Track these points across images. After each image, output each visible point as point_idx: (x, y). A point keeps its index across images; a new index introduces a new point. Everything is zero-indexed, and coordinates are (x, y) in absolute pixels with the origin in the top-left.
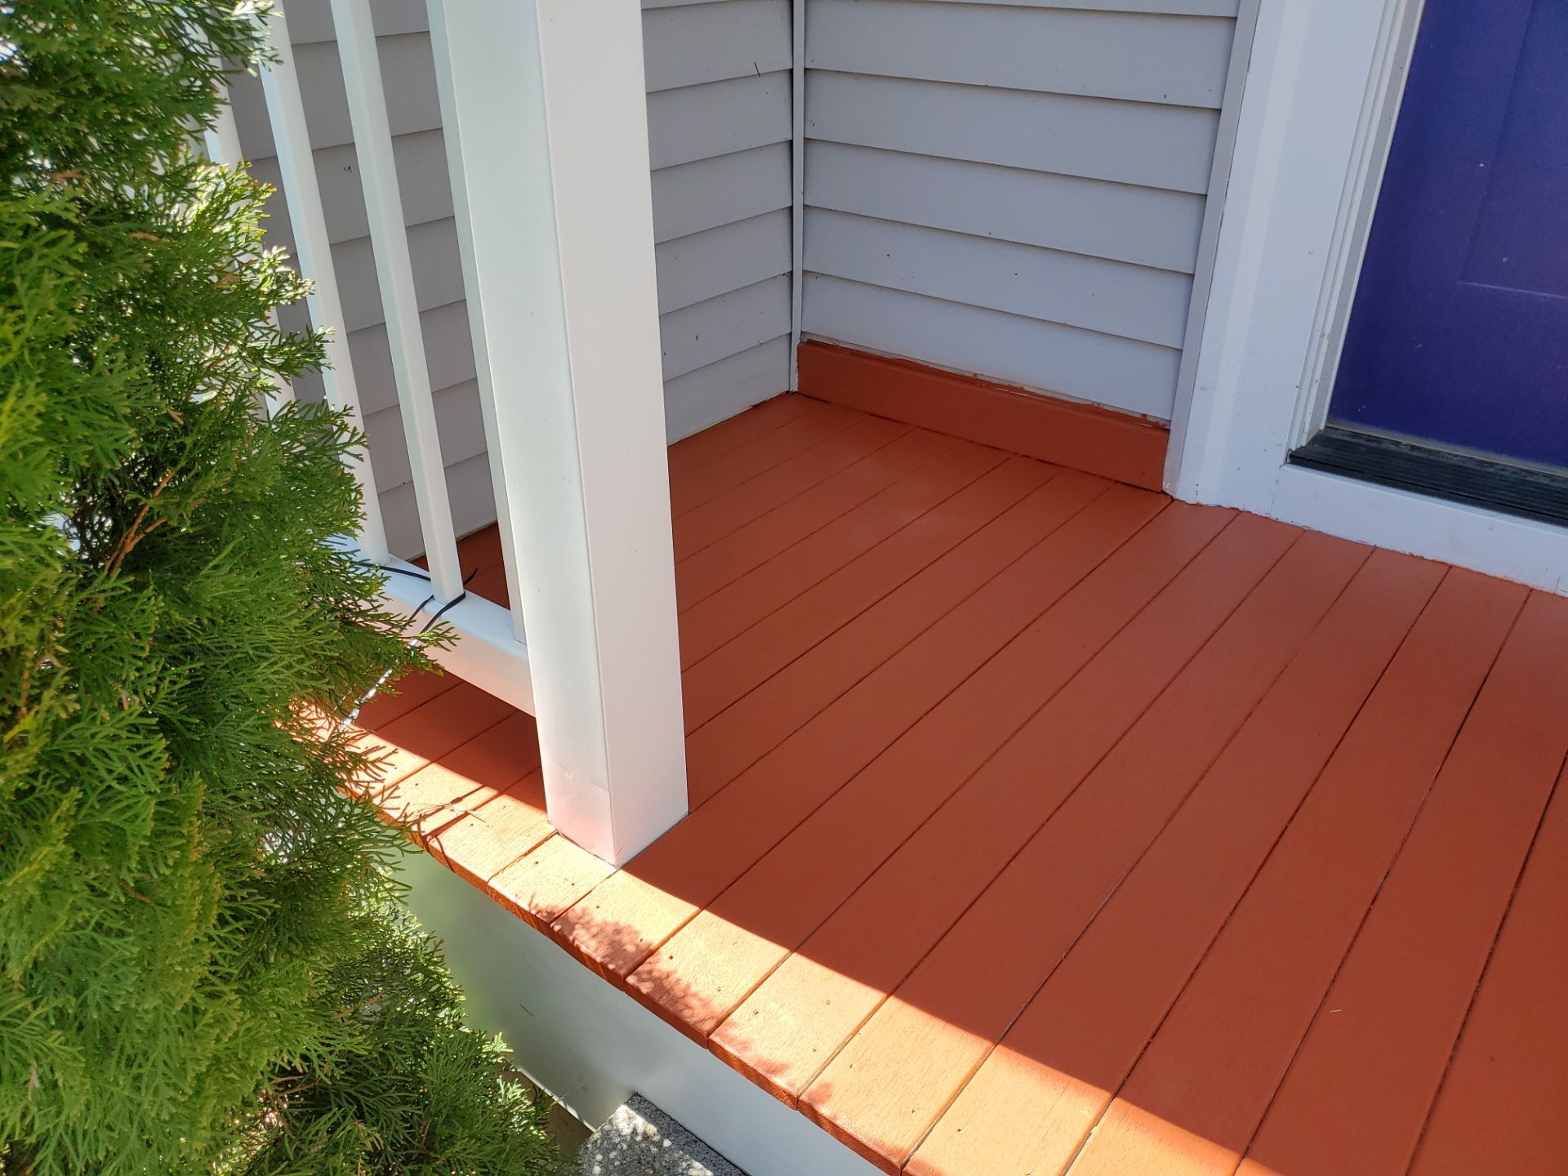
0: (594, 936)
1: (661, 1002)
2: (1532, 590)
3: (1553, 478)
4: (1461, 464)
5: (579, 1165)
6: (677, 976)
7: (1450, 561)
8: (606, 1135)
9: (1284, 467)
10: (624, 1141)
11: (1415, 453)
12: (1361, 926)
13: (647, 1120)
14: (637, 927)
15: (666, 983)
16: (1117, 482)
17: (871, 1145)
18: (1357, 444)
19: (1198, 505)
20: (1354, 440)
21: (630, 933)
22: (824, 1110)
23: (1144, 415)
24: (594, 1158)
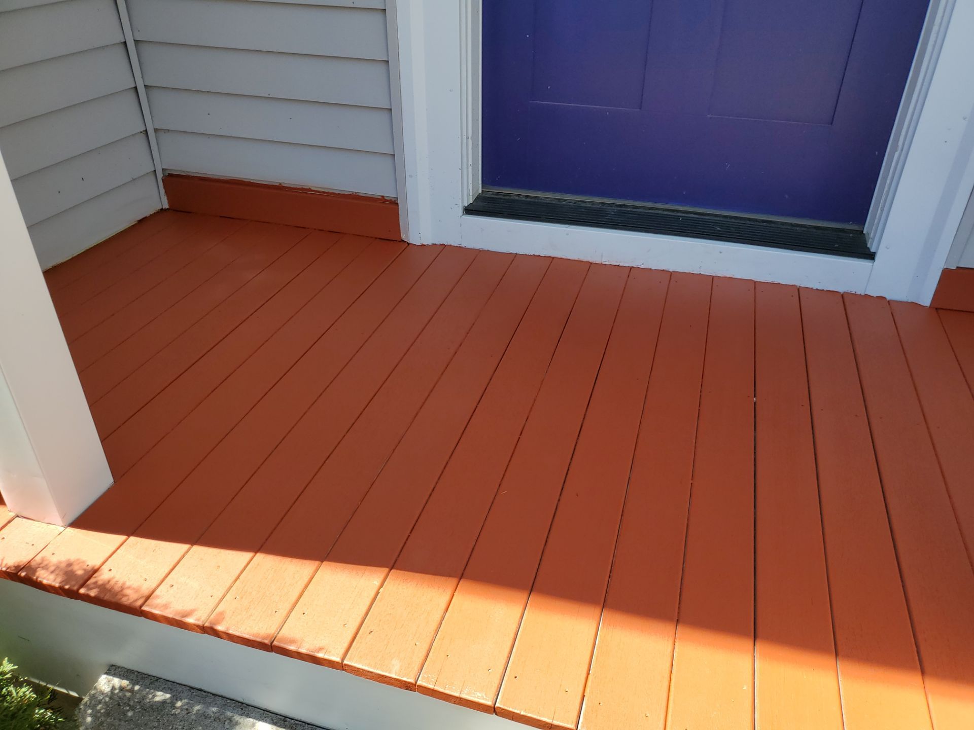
0: (52, 572)
1: (106, 598)
2: (591, 263)
3: (592, 203)
4: (550, 202)
5: (76, 720)
6: (115, 580)
7: (553, 255)
8: (93, 697)
9: (463, 217)
10: (106, 696)
11: (528, 200)
12: (515, 448)
13: (121, 678)
14: (84, 558)
15: (108, 586)
16: (376, 238)
17: (252, 638)
18: (499, 198)
19: (423, 246)
21: (79, 564)
22: (220, 628)
23: (383, 196)
24: (86, 713)
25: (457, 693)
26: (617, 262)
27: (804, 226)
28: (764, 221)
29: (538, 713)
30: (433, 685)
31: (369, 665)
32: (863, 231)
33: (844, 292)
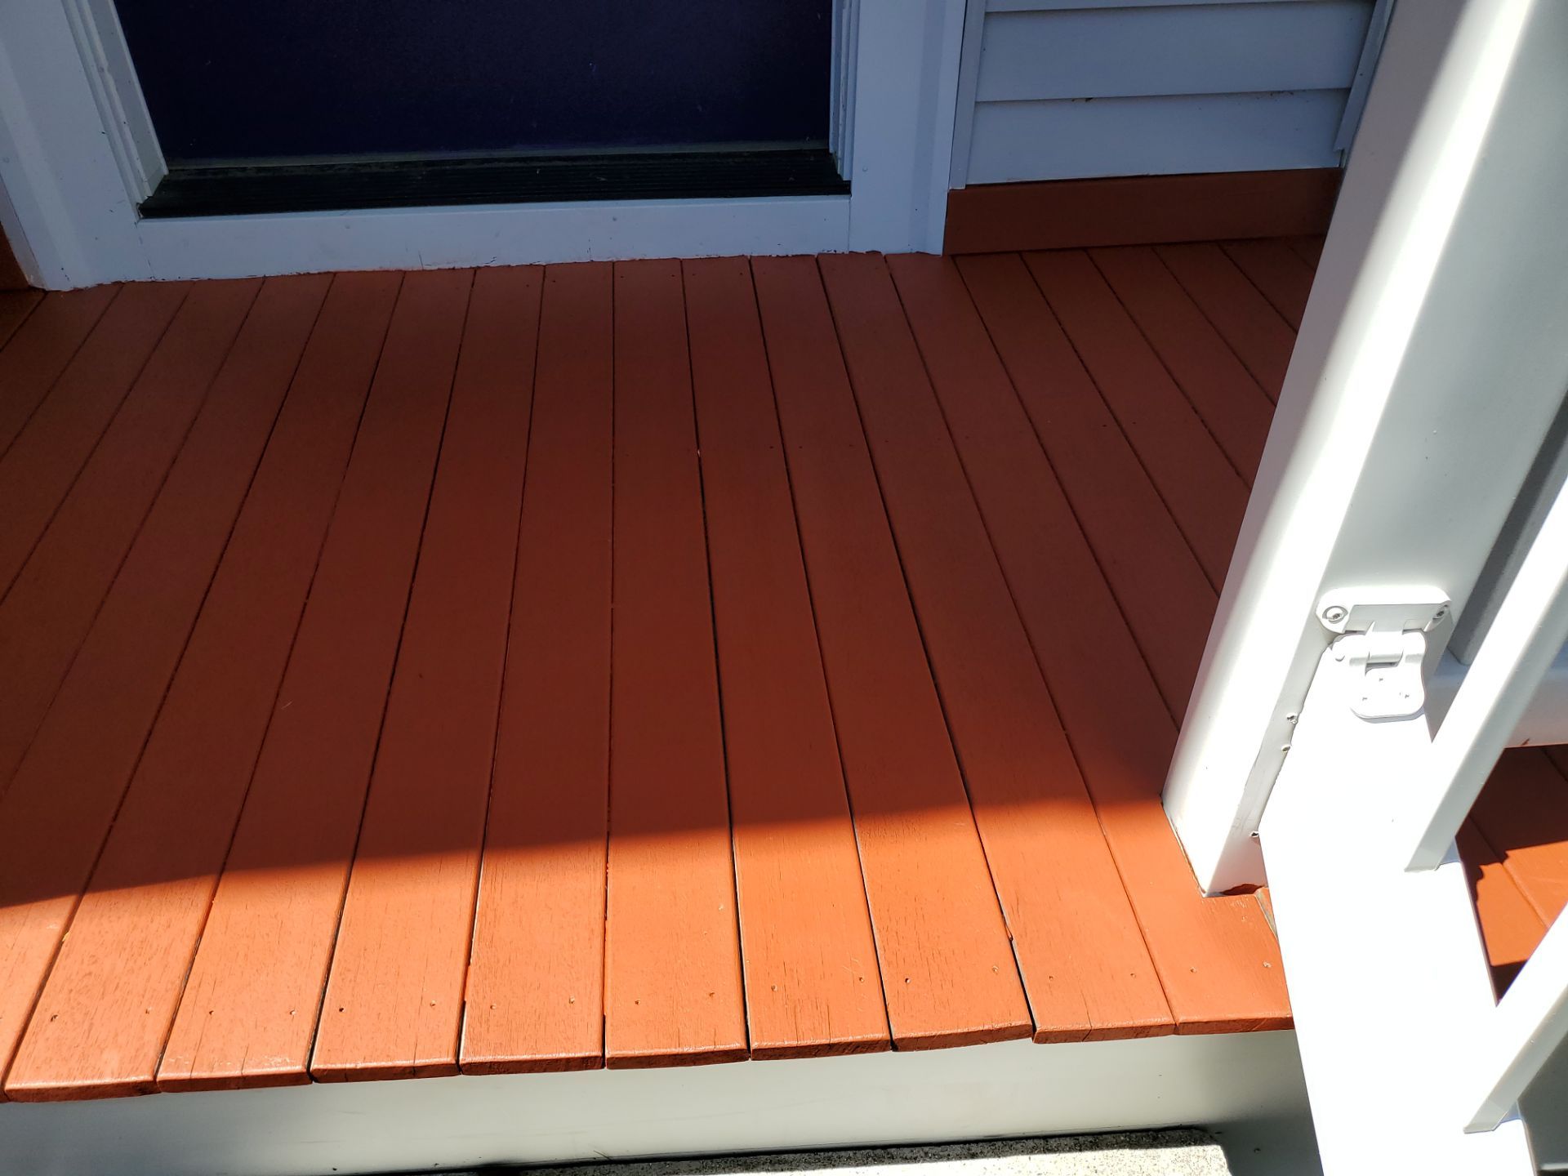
2: (405, 272)
3: (382, 166)
4: (303, 174)
7: (333, 269)
9: (139, 223)
11: (262, 175)
18: (205, 180)
19: (77, 291)
20: (202, 177)
25: (236, 1070)
26: (448, 263)
27: (740, 155)
28: (674, 156)
29: (388, 1056)
30: (187, 1071)
31: (57, 1077)
32: (828, 149)
33: (819, 254)
